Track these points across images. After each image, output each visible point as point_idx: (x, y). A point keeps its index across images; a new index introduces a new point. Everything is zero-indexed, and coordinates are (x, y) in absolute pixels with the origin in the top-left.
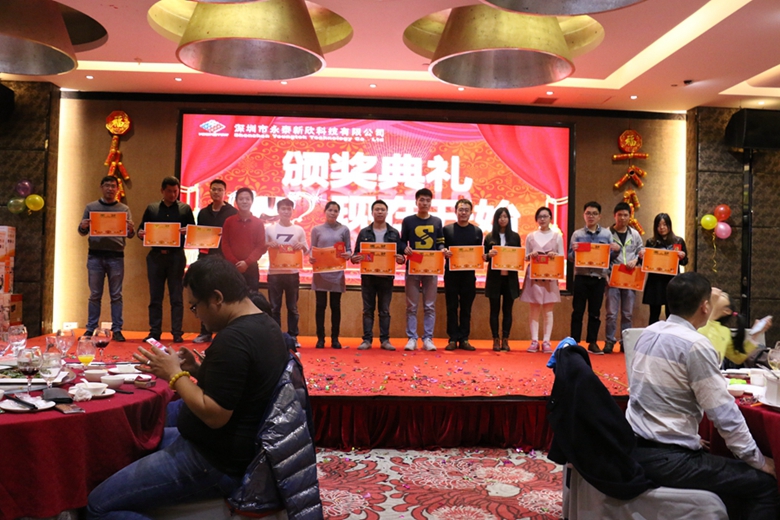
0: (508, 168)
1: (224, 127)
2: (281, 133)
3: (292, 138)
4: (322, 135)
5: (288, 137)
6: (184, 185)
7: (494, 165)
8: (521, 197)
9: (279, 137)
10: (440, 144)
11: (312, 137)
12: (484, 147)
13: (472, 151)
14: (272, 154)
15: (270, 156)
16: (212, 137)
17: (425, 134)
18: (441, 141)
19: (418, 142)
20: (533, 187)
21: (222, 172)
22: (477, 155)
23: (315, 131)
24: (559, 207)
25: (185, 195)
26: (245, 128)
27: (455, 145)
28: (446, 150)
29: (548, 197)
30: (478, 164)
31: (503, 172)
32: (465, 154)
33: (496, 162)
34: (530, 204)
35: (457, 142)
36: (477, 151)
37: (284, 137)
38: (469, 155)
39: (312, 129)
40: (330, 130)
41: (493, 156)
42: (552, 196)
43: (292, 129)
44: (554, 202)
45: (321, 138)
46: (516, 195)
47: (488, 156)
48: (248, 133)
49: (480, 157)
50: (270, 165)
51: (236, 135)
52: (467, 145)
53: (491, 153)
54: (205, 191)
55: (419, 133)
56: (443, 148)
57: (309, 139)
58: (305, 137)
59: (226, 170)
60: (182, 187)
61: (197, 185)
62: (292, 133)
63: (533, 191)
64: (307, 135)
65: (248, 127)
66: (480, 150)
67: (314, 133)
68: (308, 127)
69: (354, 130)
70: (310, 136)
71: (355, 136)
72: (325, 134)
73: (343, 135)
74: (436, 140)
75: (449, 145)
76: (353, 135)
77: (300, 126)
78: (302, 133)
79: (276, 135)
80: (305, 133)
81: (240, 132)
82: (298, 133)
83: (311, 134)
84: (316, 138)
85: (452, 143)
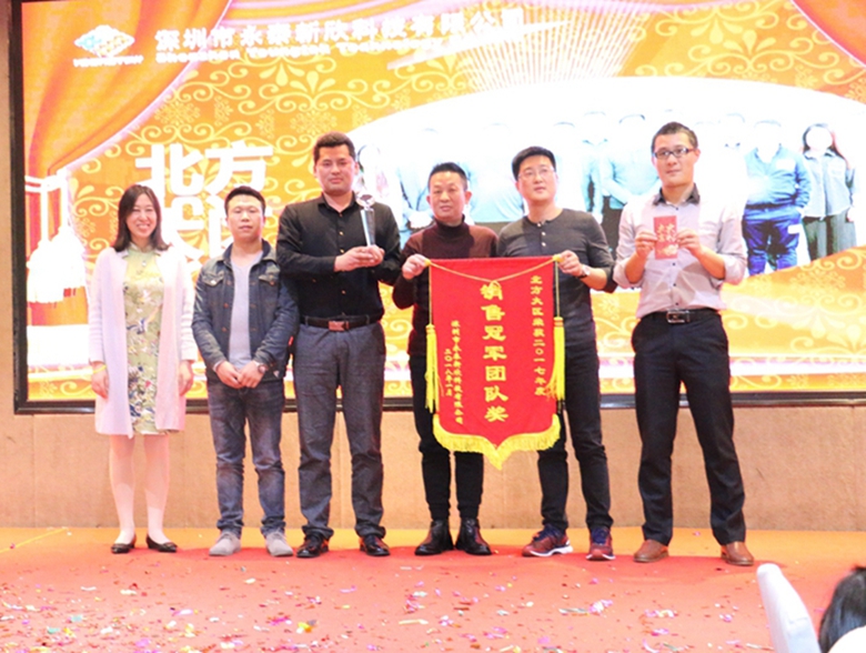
0: (854, 62)
1: (133, 40)
2: (265, 45)
3: (295, 52)
4: (366, 38)
5: (284, 51)
6: (33, 174)
7: (813, 57)
9: (262, 53)
10: (657, 17)
11: (342, 47)
13: (748, 25)
14: (234, 82)
15: (228, 88)
16: (102, 67)
18: (659, 9)
19: (597, 19)
21: (118, 137)
22: (761, 36)
25: (36, 196)
26: (181, 39)
27: (701, 14)
28: (673, 30)
30: (766, 60)
31: (839, 73)
32: (728, 36)
33: (819, 49)
35: (704, 6)
36: (760, 24)
37: (272, 52)
38: (738, 38)
39: (341, 26)
40: (386, 24)
41: (808, 31)
45: (364, 47)
47: (794, 34)
48: (188, 50)
49: (770, 41)
50: (229, 110)
51: (161, 58)
53: (802, 25)
54: (82, 186)
56: (665, 28)
57: (335, 53)
58: (325, 49)
59: (126, 130)
60: (28, 178)
61: (63, 172)
62: (294, 43)
64: (331, 43)
65: (187, 34)
66: (770, 20)
67: (346, 38)
68: (332, 22)
69: (445, 17)
70: (338, 45)
71: (448, 33)
72: (376, 37)
73: (418, 34)
74: (645, 6)
75: (681, 15)
76: (443, 32)
77: (312, 21)
78: (316, 40)
79: (255, 49)
80: (326, 39)
81: (171, 49)
82: (309, 40)
83: (341, 40)
84: (354, 49)
85: (691, 10)
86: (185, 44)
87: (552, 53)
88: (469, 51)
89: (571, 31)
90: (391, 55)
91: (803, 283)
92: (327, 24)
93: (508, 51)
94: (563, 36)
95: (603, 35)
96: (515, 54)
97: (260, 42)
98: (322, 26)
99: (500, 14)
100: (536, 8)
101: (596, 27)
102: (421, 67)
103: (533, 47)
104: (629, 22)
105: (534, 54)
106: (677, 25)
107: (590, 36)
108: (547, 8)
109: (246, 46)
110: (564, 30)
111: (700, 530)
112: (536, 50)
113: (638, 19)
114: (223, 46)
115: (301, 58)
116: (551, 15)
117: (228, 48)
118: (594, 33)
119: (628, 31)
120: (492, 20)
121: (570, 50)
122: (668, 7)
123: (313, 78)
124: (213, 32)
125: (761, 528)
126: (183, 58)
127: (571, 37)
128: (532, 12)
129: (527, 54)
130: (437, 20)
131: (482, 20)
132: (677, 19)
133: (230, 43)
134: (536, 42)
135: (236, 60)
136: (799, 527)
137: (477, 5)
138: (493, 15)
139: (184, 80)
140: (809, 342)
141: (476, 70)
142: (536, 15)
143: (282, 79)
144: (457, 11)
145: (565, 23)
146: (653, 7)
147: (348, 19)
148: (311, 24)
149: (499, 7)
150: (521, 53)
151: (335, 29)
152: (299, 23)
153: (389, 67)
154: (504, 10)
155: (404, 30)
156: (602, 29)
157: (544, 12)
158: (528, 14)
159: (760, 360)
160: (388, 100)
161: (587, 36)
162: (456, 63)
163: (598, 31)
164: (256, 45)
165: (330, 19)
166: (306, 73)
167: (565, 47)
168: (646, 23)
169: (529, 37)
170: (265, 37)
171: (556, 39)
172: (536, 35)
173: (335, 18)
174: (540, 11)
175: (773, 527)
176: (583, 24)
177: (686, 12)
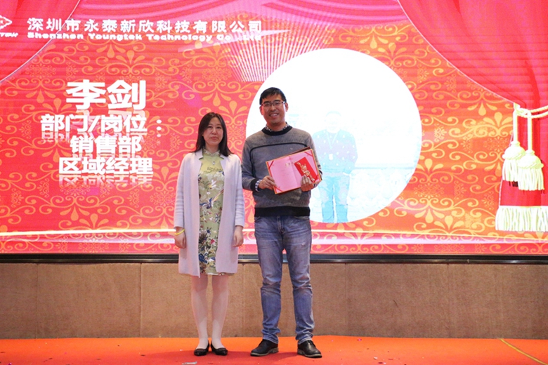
1: (11, 22)
2: (101, 32)
3: (120, 38)
4: (165, 33)
5: (113, 37)
7: (427, 60)
8: (471, 109)
9: (99, 37)
10: (340, 31)
11: (150, 37)
12: (411, 34)
13: (391, 39)
14: (79, 54)
15: (76, 57)
17: (315, 17)
18: (341, 26)
19: (305, 30)
20: (490, 93)
22: (399, 45)
23: (154, 28)
24: (535, 122)
26: (45, 24)
29: (517, 107)
30: (401, 60)
31: (441, 71)
32: (380, 44)
33: (430, 56)
34: (486, 119)
35: (367, 27)
36: (398, 39)
37: (105, 37)
38: (386, 47)
39: (149, 24)
40: (178, 24)
41: (424, 45)
42: (524, 106)
43: (119, 22)
44: (528, 114)
45: (163, 38)
46: (464, 106)
47: (417, 46)
48: (49, 32)
49: (403, 49)
51: (30, 35)
52: (383, 31)
55: (307, 15)
56: (344, 38)
57: (145, 39)
58: (139, 37)
59: (5, 79)
62: (118, 32)
63: (491, 98)
64: (143, 34)
65: (49, 22)
66: (403, 37)
67: (152, 31)
68: (144, 21)
69: (214, 23)
70: (147, 35)
71: (216, 32)
72: (171, 31)
73: (197, 32)
74: (333, 25)
75: (354, 31)
76: (213, 31)
77: (132, 19)
78: (133, 31)
79: (94, 34)
80: (140, 30)
81: (37, 30)
82: (129, 31)
83: (149, 32)
84: (157, 38)
85: (359, 29)
86: (48, 28)
87: (278, 48)
88: (228, 44)
89: (290, 36)
90: (181, 43)
91: (421, 191)
92: (141, 22)
93: (252, 45)
94: (285, 39)
95: (308, 40)
96: (256, 48)
97: (97, 30)
98: (137, 22)
99: (248, 23)
100: (269, 21)
101: (304, 35)
102: (199, 51)
103: (267, 44)
104: (324, 33)
105: (267, 48)
106: (351, 36)
107: (301, 40)
108: (276, 22)
109: (88, 32)
110: (286, 35)
111: (361, 338)
112: (269, 46)
113: (329, 32)
114: (73, 30)
115: (124, 42)
116: (278, 26)
117: (76, 33)
118: (303, 38)
119: (323, 38)
120: (243, 26)
121: (289, 47)
122: (346, 25)
123: (131, 55)
124: (67, 21)
125: (395, 337)
126: (46, 36)
127: (290, 39)
128: (267, 23)
129: (264, 48)
130: (209, 25)
131: (236, 26)
132: (351, 33)
133: (77, 29)
134: (269, 41)
135: (80, 40)
136: (417, 336)
137: (234, 17)
138: (243, 24)
139: (46, 50)
140: (424, 226)
141: (232, 56)
142: (269, 25)
143: (111, 54)
144: (222, 20)
145: (286, 31)
146: (337, 25)
147: (154, 19)
148: (131, 22)
149: (247, 19)
150: (260, 48)
151: (146, 25)
152: (123, 20)
153: (179, 51)
154: (251, 22)
155: (189, 29)
156: (308, 36)
157: (274, 24)
158: (264, 24)
159: (397, 236)
160: (178, 71)
161: (299, 40)
162: (221, 51)
163: (306, 37)
164: (94, 31)
165: (143, 19)
166: (127, 51)
167: (286, 45)
168: (334, 34)
169: (265, 37)
170: (100, 27)
171: (281, 39)
172: (269, 37)
173: (146, 19)
174: (271, 22)
175: (403, 336)
176: (297, 32)
177: (356, 30)
